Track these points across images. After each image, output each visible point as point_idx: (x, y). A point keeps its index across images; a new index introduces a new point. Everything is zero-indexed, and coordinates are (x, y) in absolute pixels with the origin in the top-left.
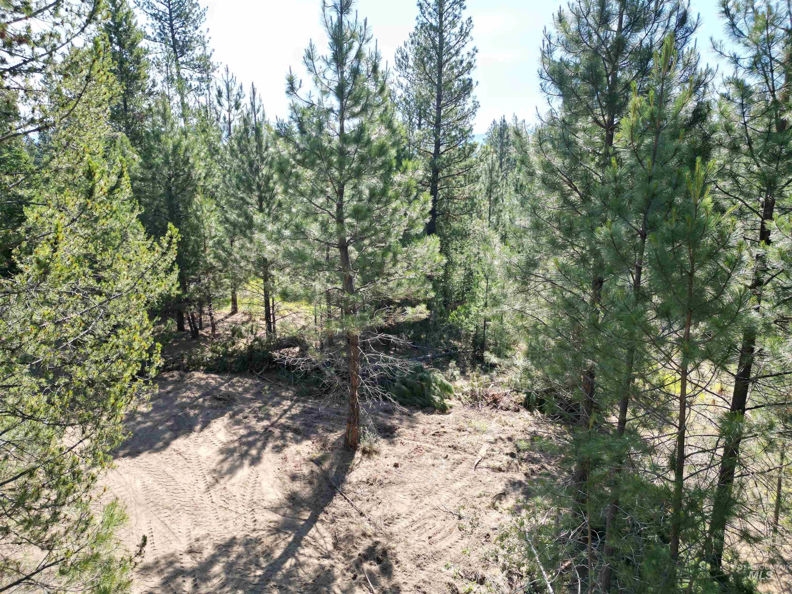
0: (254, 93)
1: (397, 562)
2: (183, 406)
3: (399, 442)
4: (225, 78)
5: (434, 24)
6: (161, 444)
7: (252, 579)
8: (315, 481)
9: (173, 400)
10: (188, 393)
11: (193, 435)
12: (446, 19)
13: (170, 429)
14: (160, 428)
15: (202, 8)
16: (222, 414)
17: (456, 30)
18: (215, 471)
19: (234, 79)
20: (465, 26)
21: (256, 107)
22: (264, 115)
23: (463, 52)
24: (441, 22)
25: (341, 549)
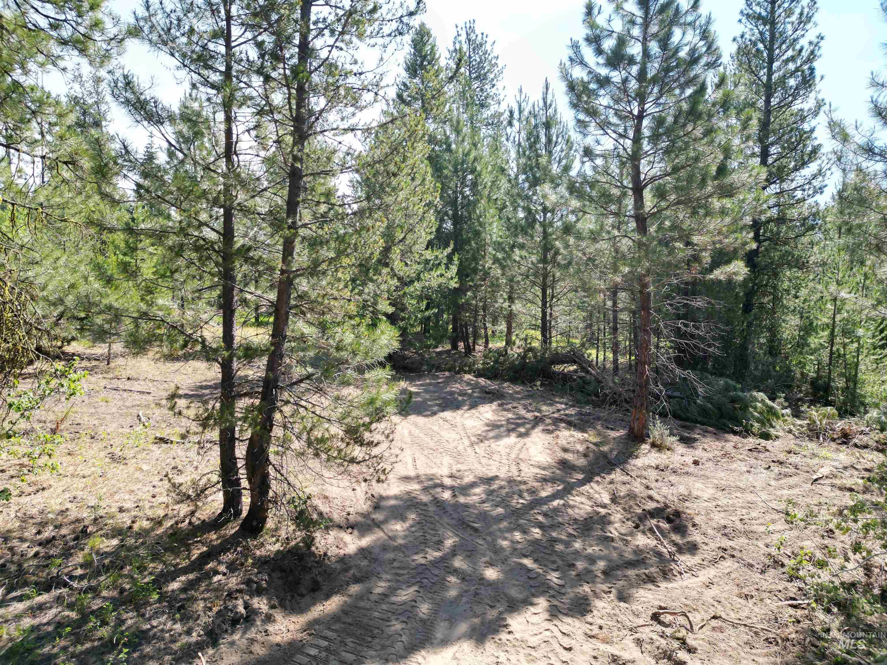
0: (547, 89)
1: (694, 525)
2: (452, 393)
3: (701, 447)
4: (518, 99)
5: (764, 14)
6: (429, 413)
7: (513, 504)
8: (591, 455)
9: (442, 388)
10: (458, 385)
11: (460, 412)
12: (779, 7)
13: (439, 405)
14: (429, 403)
15: (500, 67)
16: (491, 402)
17: (794, 18)
18: (480, 435)
19: (526, 99)
20: (806, 10)
21: (549, 102)
22: (555, 111)
23: (803, 42)
24: (773, 12)
25: (620, 504)
